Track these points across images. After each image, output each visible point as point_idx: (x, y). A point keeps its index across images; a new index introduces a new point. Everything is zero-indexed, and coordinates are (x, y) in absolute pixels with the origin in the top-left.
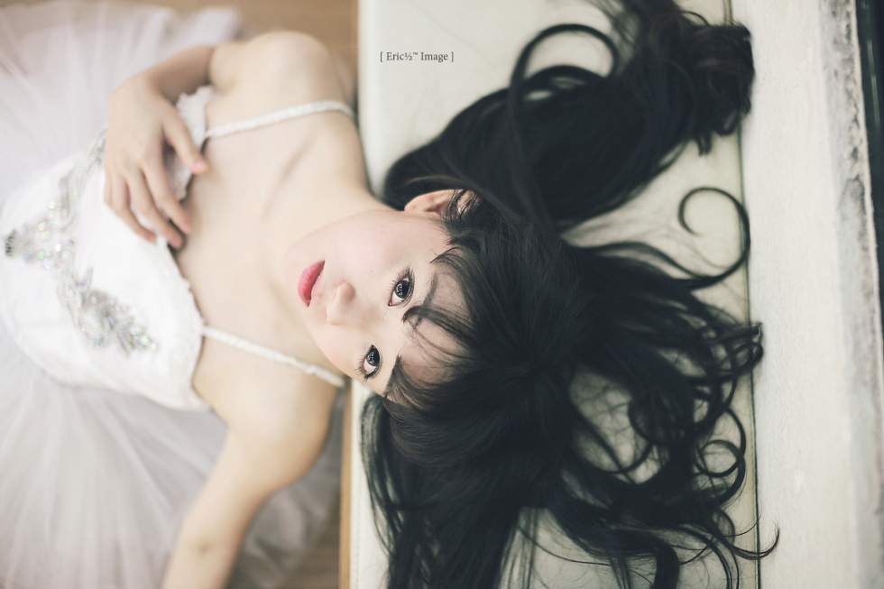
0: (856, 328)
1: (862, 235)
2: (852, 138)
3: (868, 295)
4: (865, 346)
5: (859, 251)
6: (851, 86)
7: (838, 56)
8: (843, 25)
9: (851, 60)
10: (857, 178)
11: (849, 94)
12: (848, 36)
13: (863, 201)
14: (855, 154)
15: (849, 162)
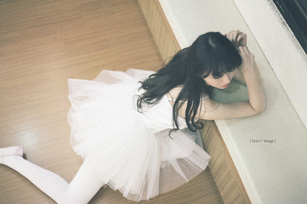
0: (293, 42)
1: (288, 29)
2: (280, 17)
3: (293, 37)
4: (296, 44)
5: (289, 32)
6: (276, 10)
7: (272, 6)
8: (271, 2)
9: (274, 6)
10: (283, 22)
11: (276, 11)
12: (272, 3)
13: (286, 25)
14: (281, 19)
15: (281, 20)
